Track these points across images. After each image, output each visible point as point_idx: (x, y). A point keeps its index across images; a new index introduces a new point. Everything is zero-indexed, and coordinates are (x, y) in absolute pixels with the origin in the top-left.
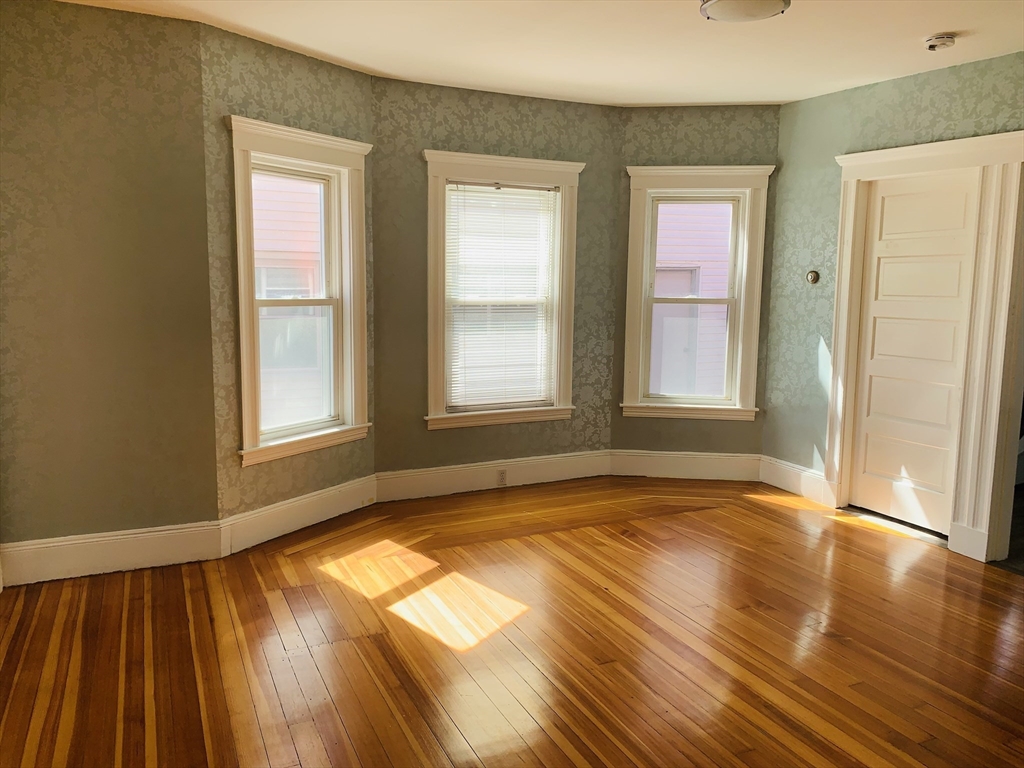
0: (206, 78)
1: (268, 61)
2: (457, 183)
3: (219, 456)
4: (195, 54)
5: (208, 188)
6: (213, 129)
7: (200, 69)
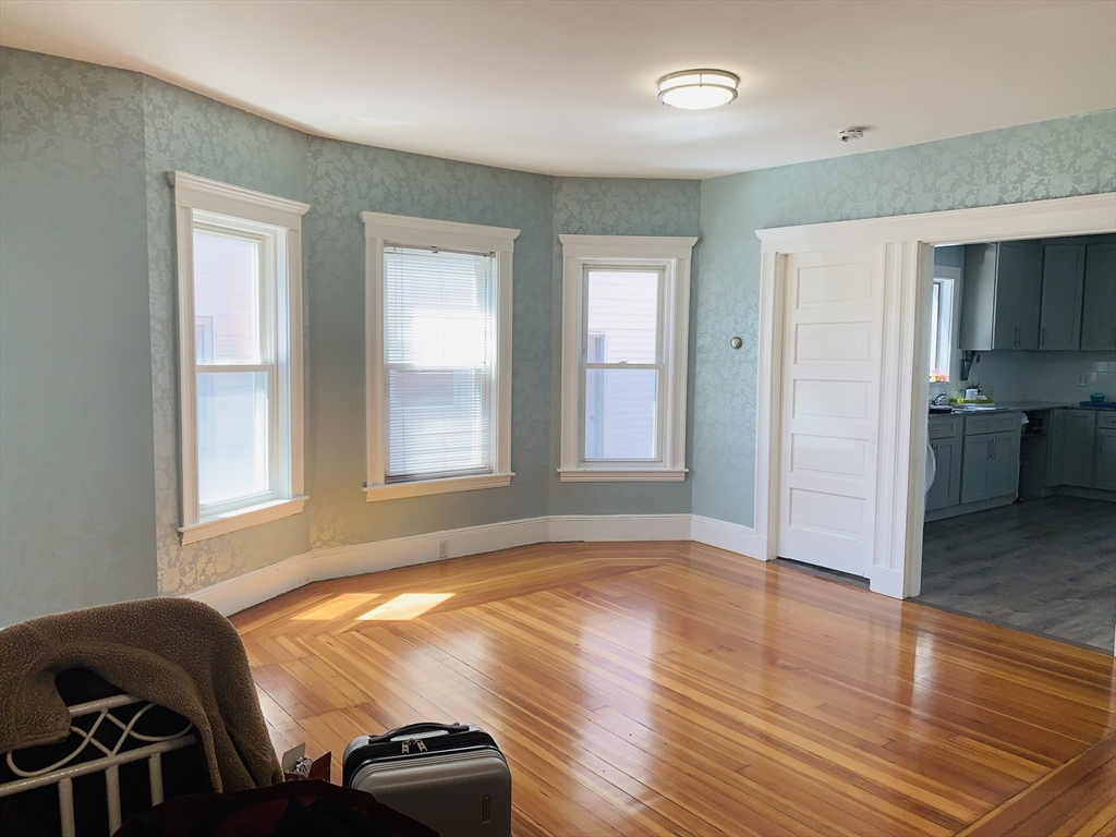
0: (149, 132)
1: (209, 116)
2: (395, 245)
3: (159, 533)
4: (137, 105)
5: (150, 248)
6: (155, 184)
7: (142, 122)
